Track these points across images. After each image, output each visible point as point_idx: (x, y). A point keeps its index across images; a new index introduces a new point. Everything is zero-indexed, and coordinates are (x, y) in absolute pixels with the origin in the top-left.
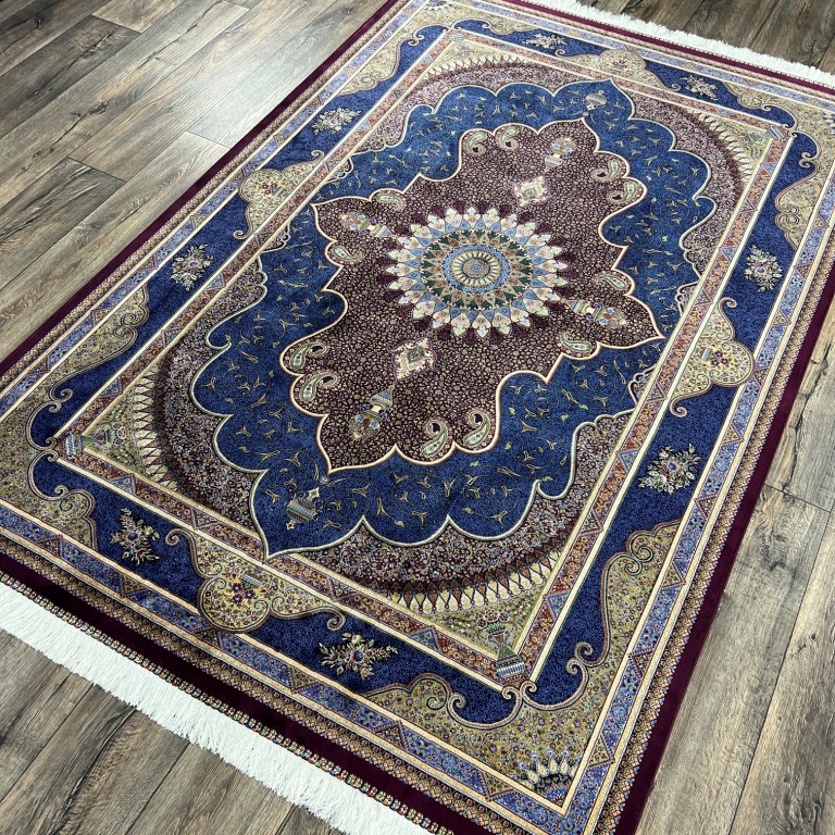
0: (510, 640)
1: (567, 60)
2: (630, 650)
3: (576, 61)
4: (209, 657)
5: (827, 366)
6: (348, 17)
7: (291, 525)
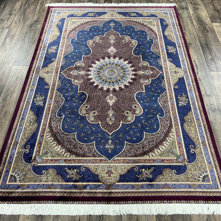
0: (176, 153)
1: (100, 17)
2: (200, 142)
3: (102, 17)
4: (112, 193)
5: (197, 65)
6: (38, 23)
7: (110, 151)
